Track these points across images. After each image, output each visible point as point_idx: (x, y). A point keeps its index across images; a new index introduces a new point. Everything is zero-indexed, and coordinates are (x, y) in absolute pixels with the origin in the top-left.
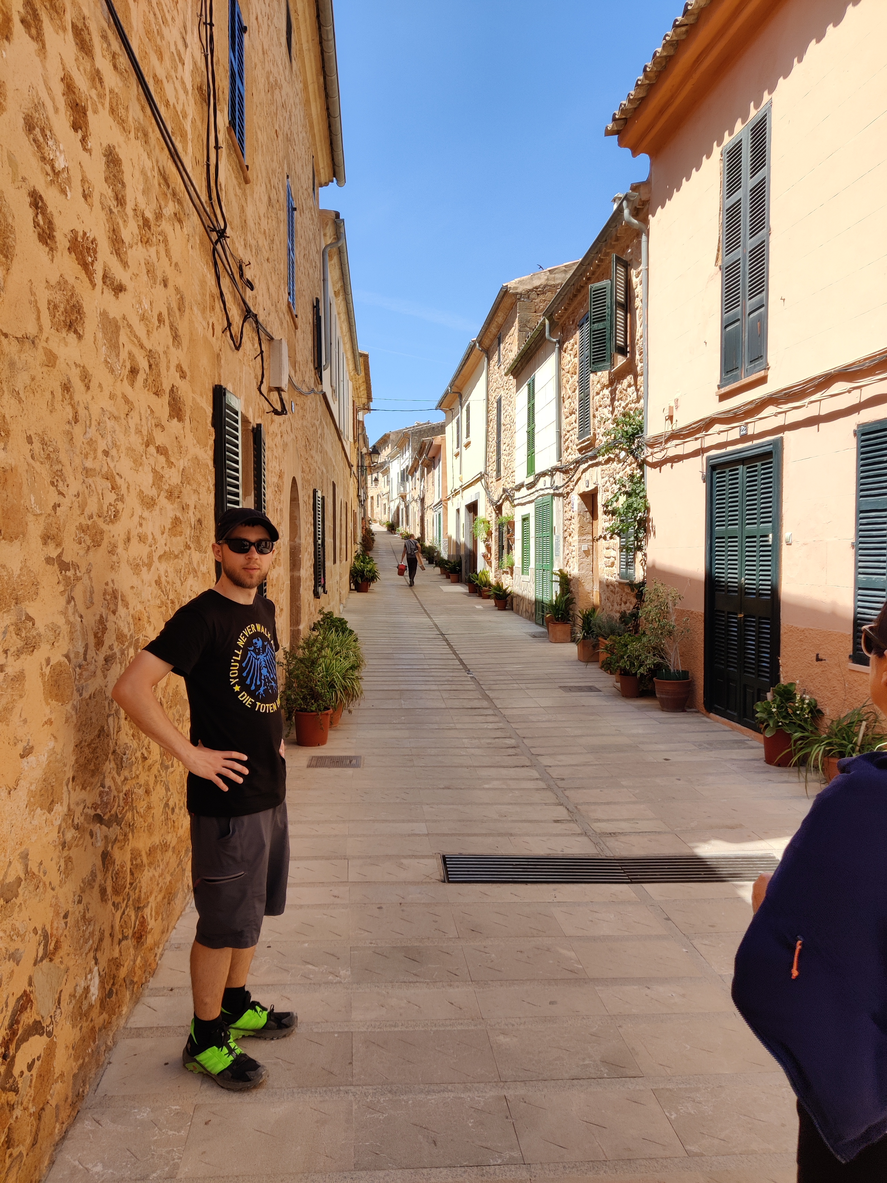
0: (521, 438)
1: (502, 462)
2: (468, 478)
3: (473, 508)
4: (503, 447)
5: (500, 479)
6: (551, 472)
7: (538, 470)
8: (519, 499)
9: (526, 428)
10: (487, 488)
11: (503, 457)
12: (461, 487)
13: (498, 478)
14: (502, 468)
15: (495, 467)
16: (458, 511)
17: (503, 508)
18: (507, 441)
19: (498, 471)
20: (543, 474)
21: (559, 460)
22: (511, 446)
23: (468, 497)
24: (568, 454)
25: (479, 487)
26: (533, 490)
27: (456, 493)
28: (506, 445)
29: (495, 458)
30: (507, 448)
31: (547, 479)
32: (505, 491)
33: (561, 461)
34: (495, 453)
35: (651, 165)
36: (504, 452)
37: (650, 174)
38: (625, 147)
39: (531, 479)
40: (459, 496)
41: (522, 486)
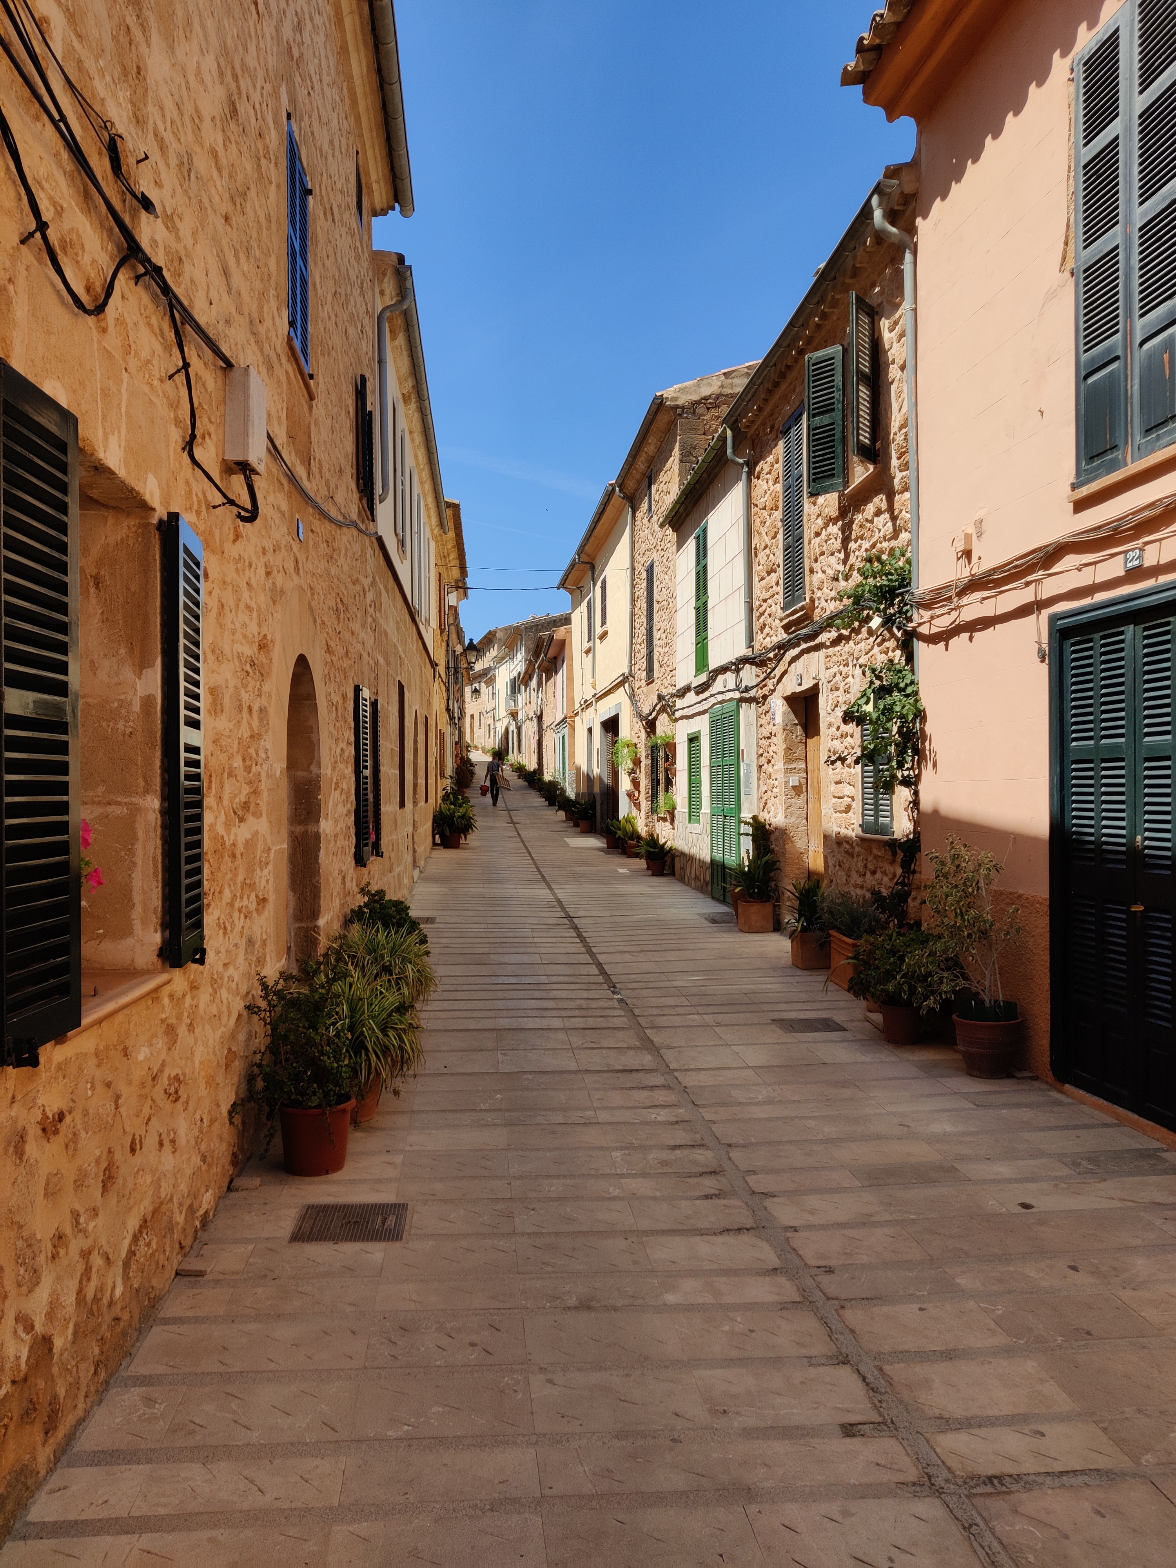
0: (686, 618)
1: (655, 657)
2: (604, 684)
3: (611, 726)
4: (657, 635)
5: (653, 681)
6: (736, 666)
7: (714, 662)
8: (683, 708)
9: (693, 603)
10: (632, 696)
11: (656, 650)
12: (594, 696)
13: (650, 681)
14: (656, 665)
15: (644, 665)
16: (590, 730)
17: (658, 723)
18: (663, 625)
19: (650, 670)
20: (723, 669)
21: (750, 646)
22: (670, 632)
23: (605, 709)
24: (764, 635)
25: (621, 695)
26: (706, 694)
27: (587, 705)
28: (662, 631)
29: (644, 652)
30: (664, 635)
31: (730, 677)
32: (660, 698)
33: (752, 647)
34: (644, 645)
35: (920, 133)
36: (658, 642)
37: (918, 150)
38: (875, 104)
39: (703, 678)
40: (591, 710)
41: (687, 689)
